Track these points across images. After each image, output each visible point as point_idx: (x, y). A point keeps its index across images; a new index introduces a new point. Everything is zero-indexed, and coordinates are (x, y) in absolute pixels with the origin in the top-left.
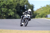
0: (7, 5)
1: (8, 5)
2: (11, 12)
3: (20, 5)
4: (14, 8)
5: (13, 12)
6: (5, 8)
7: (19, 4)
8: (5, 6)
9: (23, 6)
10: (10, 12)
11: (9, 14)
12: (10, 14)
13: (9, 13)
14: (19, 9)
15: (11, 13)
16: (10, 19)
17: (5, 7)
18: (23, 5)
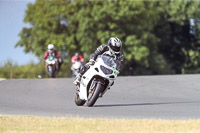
0: (117, 18)
1: (124, 21)
2: (135, 48)
3: (172, 19)
4: (146, 30)
5: (143, 49)
6: (111, 31)
7: (169, 16)
8: (109, 24)
9: (182, 24)
10: (133, 46)
11: (129, 57)
12: (133, 56)
13: (129, 52)
14: (168, 37)
15: (137, 51)
16: (132, 74)
17: (112, 26)
18: (184, 18)
